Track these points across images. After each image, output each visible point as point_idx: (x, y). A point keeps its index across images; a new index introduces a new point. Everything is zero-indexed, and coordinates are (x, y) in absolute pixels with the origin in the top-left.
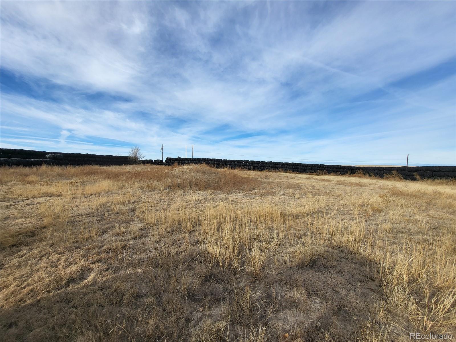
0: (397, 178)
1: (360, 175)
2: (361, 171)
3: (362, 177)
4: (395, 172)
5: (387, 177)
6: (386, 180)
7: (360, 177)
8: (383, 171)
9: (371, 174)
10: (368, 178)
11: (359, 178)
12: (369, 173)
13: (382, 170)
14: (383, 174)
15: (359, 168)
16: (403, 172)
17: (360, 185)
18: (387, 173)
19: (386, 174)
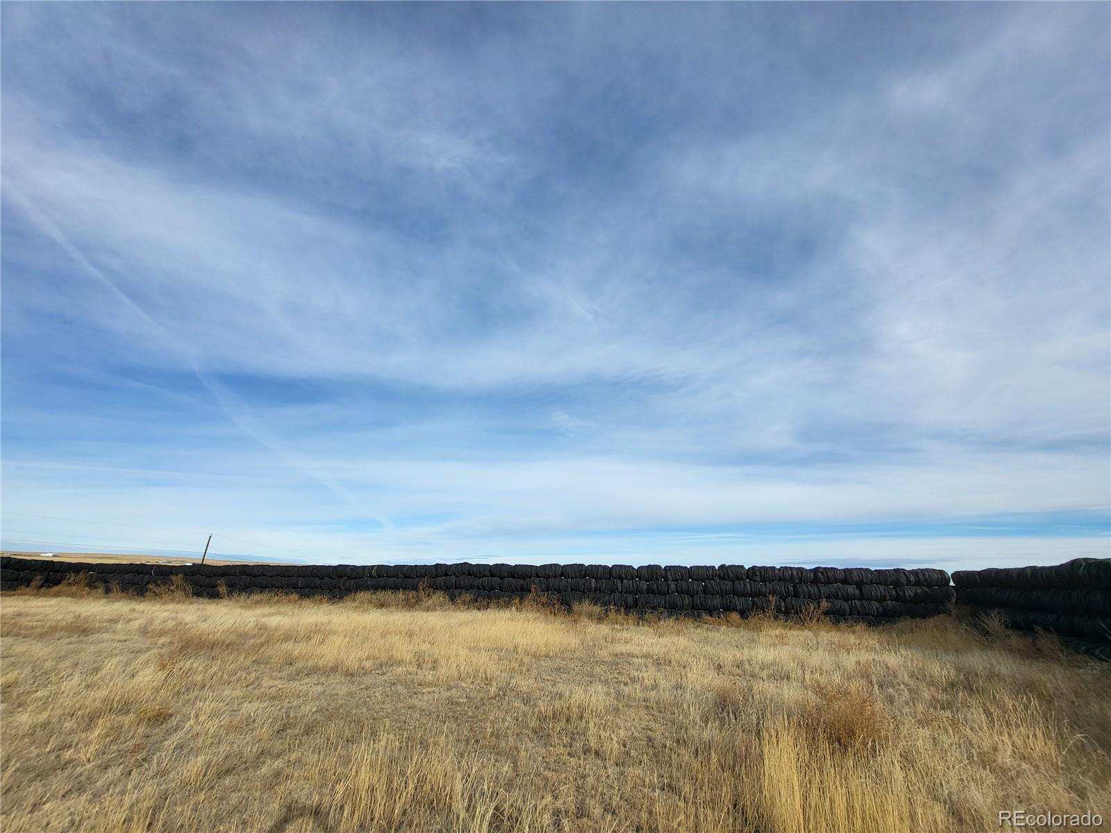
0: (179, 594)
1: (74, 589)
2: (81, 575)
3: (82, 597)
4: (178, 579)
5: (155, 592)
6: (150, 600)
7: (73, 595)
8: (148, 576)
9: (114, 585)
10: (99, 598)
11: (70, 599)
12: (106, 582)
13: (146, 574)
14: (148, 583)
15: (78, 568)
16: (197, 577)
17: (81, 629)
18: (159, 582)
19: (155, 582)
